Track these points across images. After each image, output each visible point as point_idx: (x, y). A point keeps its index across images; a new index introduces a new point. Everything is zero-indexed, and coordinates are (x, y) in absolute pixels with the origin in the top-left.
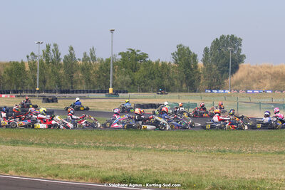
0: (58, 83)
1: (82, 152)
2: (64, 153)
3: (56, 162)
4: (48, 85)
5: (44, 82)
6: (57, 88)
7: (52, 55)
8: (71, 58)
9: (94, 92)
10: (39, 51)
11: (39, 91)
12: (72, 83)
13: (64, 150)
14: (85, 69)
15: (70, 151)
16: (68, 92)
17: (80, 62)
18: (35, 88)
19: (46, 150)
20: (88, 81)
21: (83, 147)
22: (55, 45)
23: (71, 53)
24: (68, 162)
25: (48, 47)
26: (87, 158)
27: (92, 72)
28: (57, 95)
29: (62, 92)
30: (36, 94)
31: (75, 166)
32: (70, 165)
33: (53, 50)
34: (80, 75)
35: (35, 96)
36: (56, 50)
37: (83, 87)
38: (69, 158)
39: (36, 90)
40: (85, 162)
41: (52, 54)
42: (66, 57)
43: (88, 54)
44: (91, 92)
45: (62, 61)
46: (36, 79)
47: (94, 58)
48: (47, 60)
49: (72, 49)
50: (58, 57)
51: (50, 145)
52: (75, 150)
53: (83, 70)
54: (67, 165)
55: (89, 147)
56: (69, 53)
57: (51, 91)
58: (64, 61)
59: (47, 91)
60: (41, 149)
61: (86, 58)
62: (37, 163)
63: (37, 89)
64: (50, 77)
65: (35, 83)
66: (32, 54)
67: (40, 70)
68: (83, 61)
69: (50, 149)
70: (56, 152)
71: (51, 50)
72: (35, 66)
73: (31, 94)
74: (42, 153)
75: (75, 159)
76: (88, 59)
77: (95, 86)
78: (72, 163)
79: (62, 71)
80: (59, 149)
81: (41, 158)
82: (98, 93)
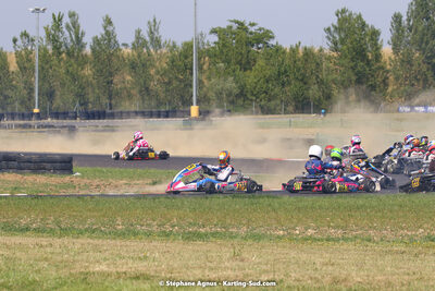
0: (81, 97)
1: (134, 245)
2: (96, 249)
3: (78, 268)
4: (58, 102)
5: (50, 95)
6: (77, 107)
7: (66, 36)
8: (107, 41)
9: (159, 115)
10: (38, 30)
11: (39, 116)
12: (110, 98)
13: (96, 242)
14: (139, 66)
15: (107, 243)
16: (100, 115)
17: (127, 51)
18: (30, 109)
19: (57, 242)
20: (146, 91)
21: (136, 234)
22: (72, 15)
23: (107, 33)
24: (103, 268)
25: (58, 21)
26: (145, 257)
27: (152, 72)
28: (78, 122)
29: (90, 116)
30: (33, 122)
31: (119, 275)
32: (109, 275)
33: (68, 27)
34: (129, 78)
35: (30, 126)
36: (75, 25)
37: (135, 105)
38: (105, 259)
39: (33, 114)
40: (141, 267)
41: (67, 33)
42: (96, 41)
43: (145, 35)
44: (151, 115)
45: (88, 50)
46: (32, 90)
47: (156, 42)
48: (57, 48)
49: (109, 22)
50: (79, 40)
51: (65, 232)
52: (118, 242)
53: (133, 66)
54: (103, 274)
55: (149, 235)
56: (104, 32)
57: (65, 115)
58: (93, 50)
59: (56, 115)
61: (139, 43)
62: (38, 271)
63: (36, 111)
64: (63, 85)
65: (31, 97)
66: (25, 35)
67: (42, 68)
68: (134, 47)
69: (66, 240)
70: (77, 246)
71: (64, 25)
72: (29, 60)
73: (22, 122)
74: (48, 250)
75: (119, 262)
76: (144, 44)
77: (160, 104)
78: (113, 269)
79: (88, 71)
80: (84, 240)
81: (46, 259)
82: (167, 116)
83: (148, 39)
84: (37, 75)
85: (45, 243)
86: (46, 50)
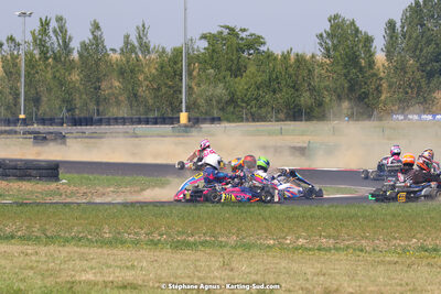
0: (68, 103)
1: (121, 254)
2: (83, 257)
3: (64, 277)
4: (44, 108)
5: (37, 101)
6: (64, 114)
7: (53, 41)
8: (95, 47)
9: (147, 122)
10: (25, 32)
11: (25, 122)
12: (98, 103)
13: (82, 250)
14: (127, 72)
15: (93, 252)
16: (88, 121)
17: (115, 57)
18: (15, 115)
19: (43, 250)
20: (134, 97)
21: (123, 243)
22: (59, 19)
23: (95, 38)
24: (90, 276)
25: (45, 24)
26: (133, 266)
27: (141, 77)
28: (65, 129)
29: (76, 122)
30: (19, 128)
31: (106, 284)
32: (96, 284)
33: (55, 31)
34: (117, 84)
35: (16, 132)
36: (62, 30)
37: (123, 112)
38: (92, 268)
39: (18, 120)
40: (129, 276)
41: (54, 38)
42: (84, 45)
43: (134, 40)
44: (139, 122)
45: (75, 55)
46: (17, 95)
47: (145, 48)
48: (44, 54)
49: (97, 27)
50: (66, 45)
51: (50, 240)
52: (105, 251)
53: (122, 72)
54: (88, 283)
55: (136, 243)
56: (91, 37)
57: (51, 121)
58: (81, 55)
59: (43, 121)
60: (30, 249)
61: (128, 48)
62: (23, 280)
63: (22, 116)
64: (49, 90)
65: (16, 104)
66: (11, 39)
67: (28, 74)
68: (122, 52)
69: (51, 248)
70: (63, 254)
71: (51, 30)
72: (15, 65)
73: (7, 128)
74: (33, 258)
75: (105, 270)
76: (133, 50)
77: (149, 110)
78: (99, 278)
79: (75, 77)
80: (71, 249)
81: (31, 268)
82: (156, 123)
83: (136, 44)
84: (23, 80)
85: (29, 251)
86: (32, 55)
